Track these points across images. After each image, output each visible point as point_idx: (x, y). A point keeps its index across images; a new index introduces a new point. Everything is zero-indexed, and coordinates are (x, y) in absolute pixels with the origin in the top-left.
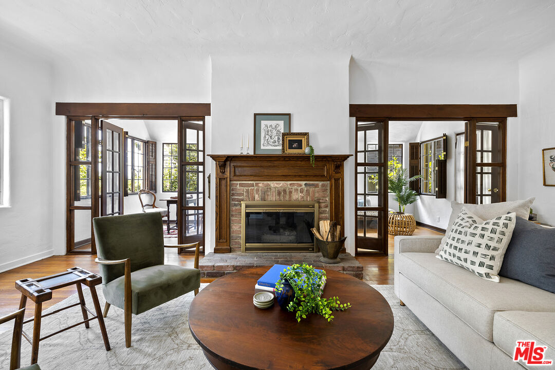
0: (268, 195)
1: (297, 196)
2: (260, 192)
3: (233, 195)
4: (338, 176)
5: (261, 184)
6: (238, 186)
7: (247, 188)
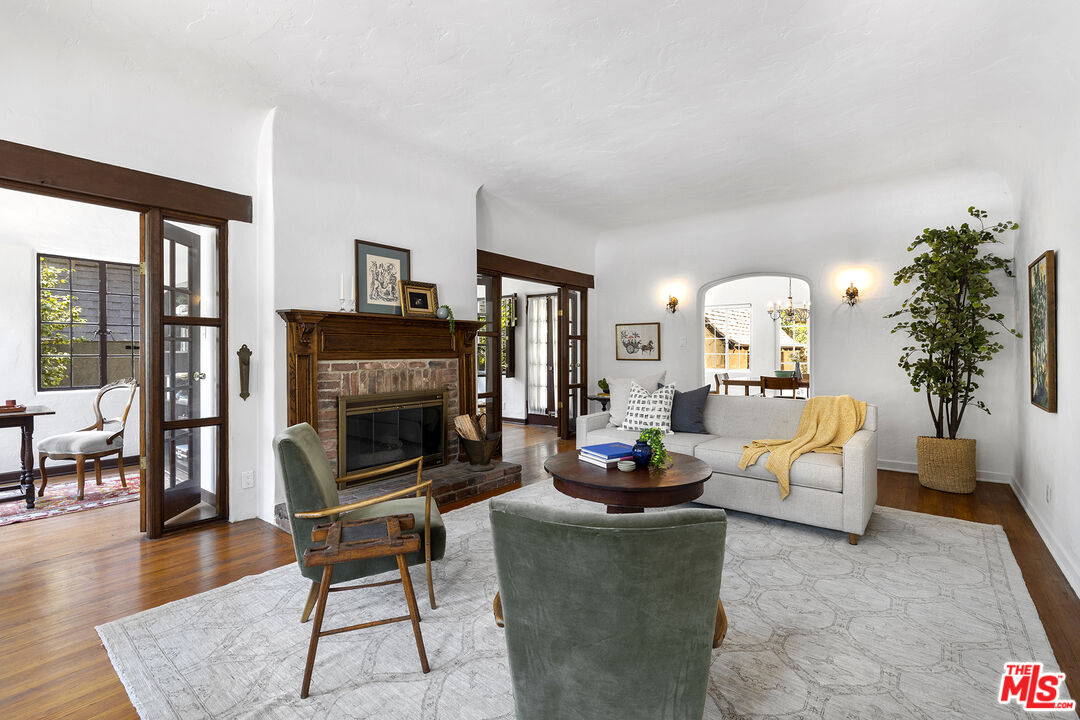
0: (379, 383)
1: (420, 383)
2: (367, 379)
3: (321, 386)
4: (469, 349)
5: (369, 364)
6: (330, 369)
7: (346, 373)
